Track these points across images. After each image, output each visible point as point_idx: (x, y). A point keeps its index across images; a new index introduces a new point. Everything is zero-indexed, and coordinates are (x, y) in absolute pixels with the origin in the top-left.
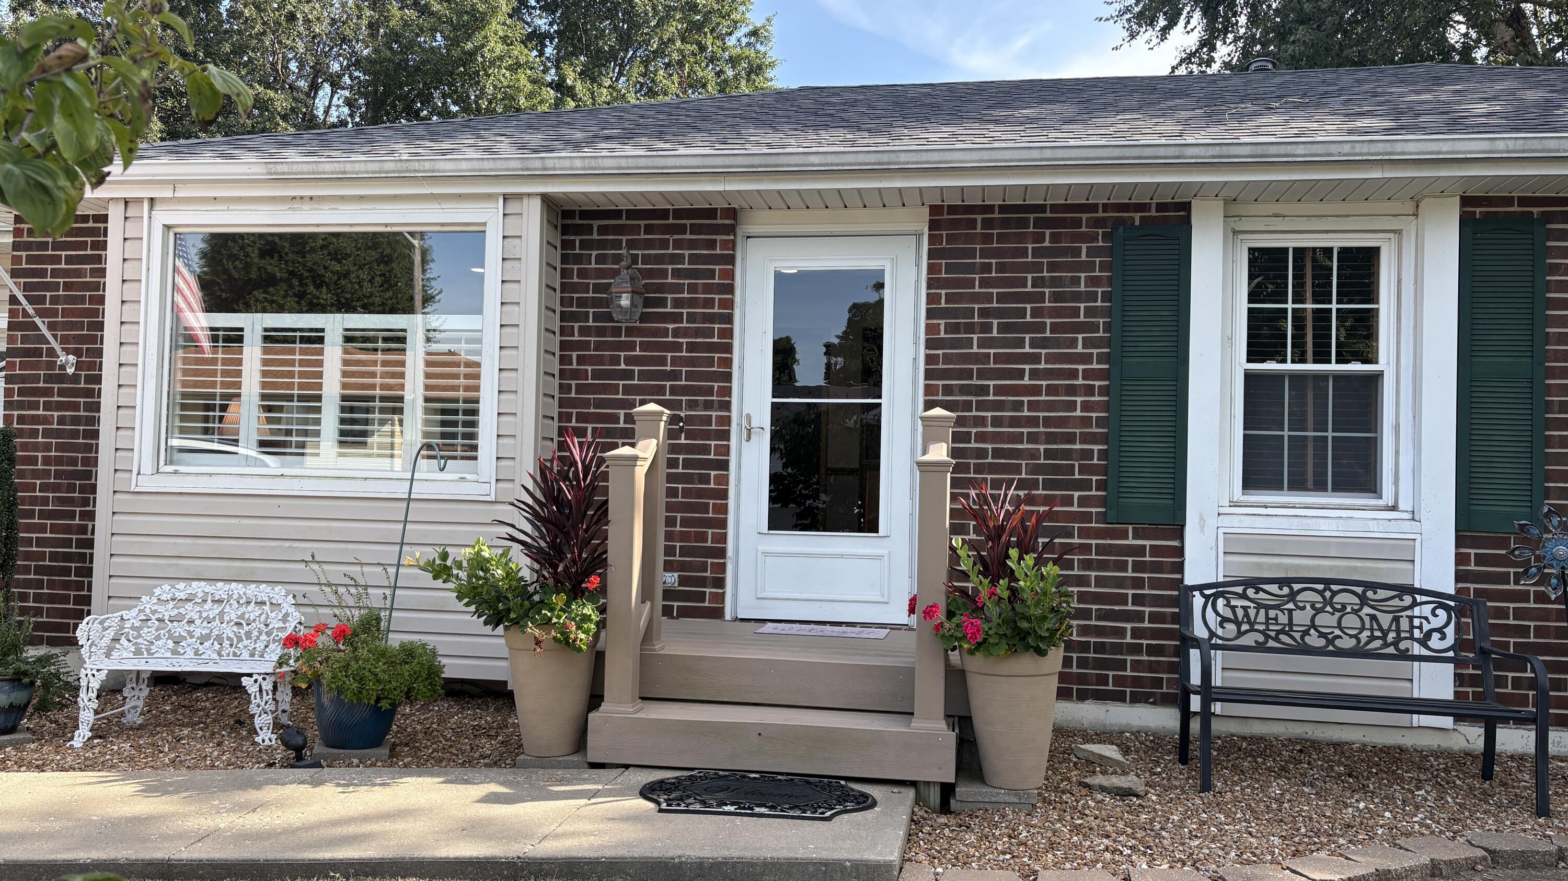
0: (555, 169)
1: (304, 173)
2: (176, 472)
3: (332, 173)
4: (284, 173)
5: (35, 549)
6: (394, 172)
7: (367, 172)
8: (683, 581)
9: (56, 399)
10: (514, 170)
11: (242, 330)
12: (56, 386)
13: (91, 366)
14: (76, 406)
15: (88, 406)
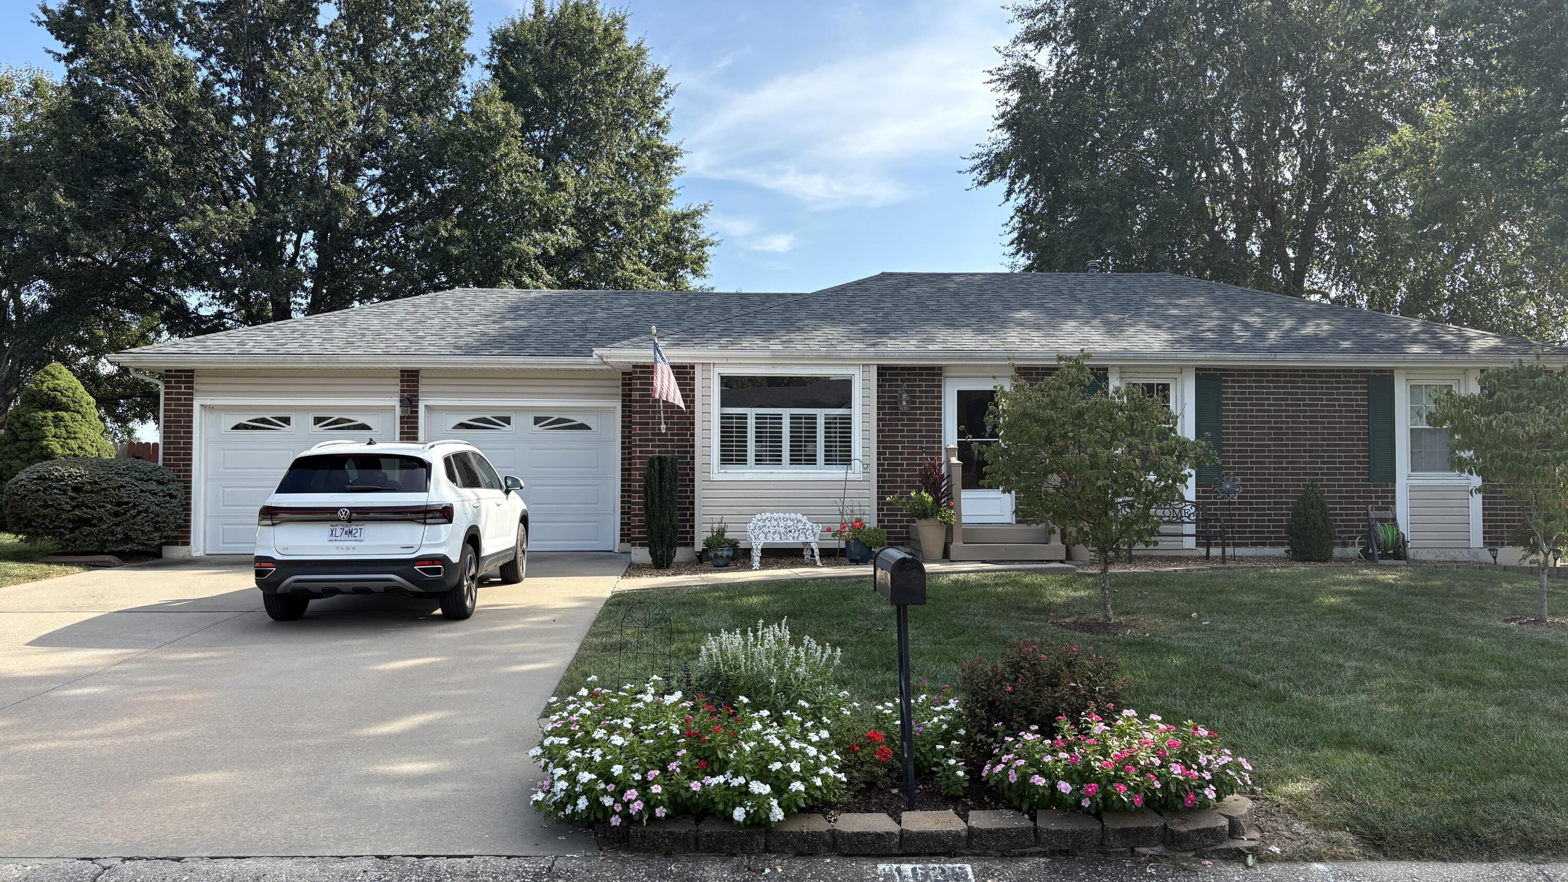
2: (726, 472)
9: (657, 443)
11: (746, 414)
12: (657, 438)
13: (673, 429)
14: (667, 446)
15: (672, 446)
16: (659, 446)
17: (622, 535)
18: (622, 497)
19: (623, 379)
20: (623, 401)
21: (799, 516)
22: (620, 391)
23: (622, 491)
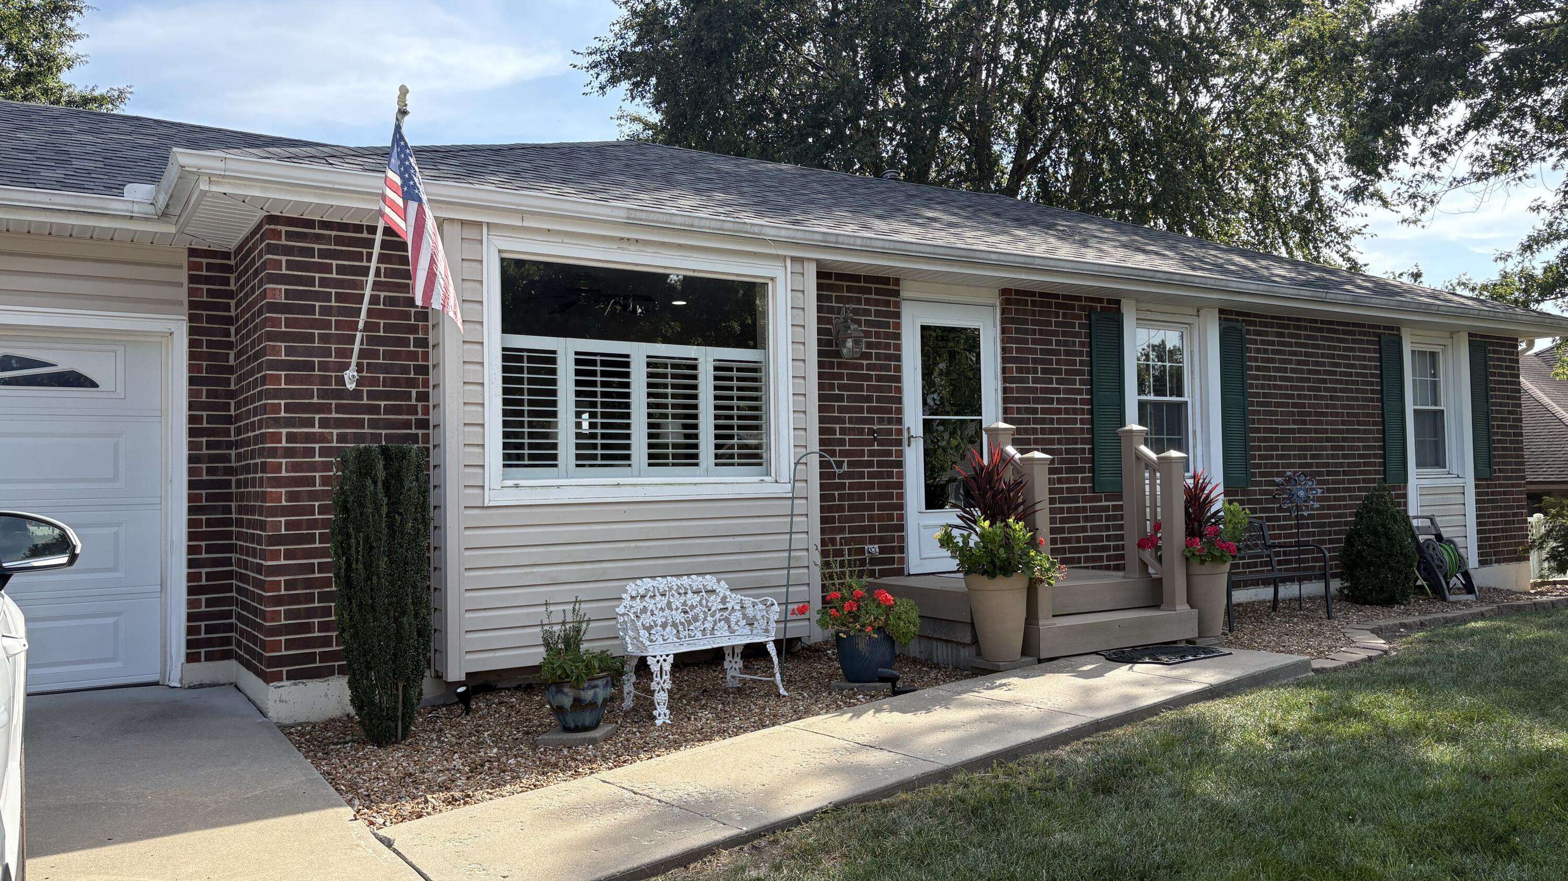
0: (843, 244)
1: (657, 222)
2: (517, 486)
3: (681, 225)
4: (641, 220)
5: (317, 575)
6: (730, 231)
7: (709, 228)
8: (882, 550)
9: (334, 415)
10: (817, 241)
11: (554, 352)
12: (334, 402)
13: (374, 382)
14: (359, 424)
15: (373, 424)
16: (339, 423)
17: (190, 644)
18: (191, 550)
19: (192, 266)
20: (192, 318)
21: (710, 581)
22: (182, 294)
23: (192, 536)
